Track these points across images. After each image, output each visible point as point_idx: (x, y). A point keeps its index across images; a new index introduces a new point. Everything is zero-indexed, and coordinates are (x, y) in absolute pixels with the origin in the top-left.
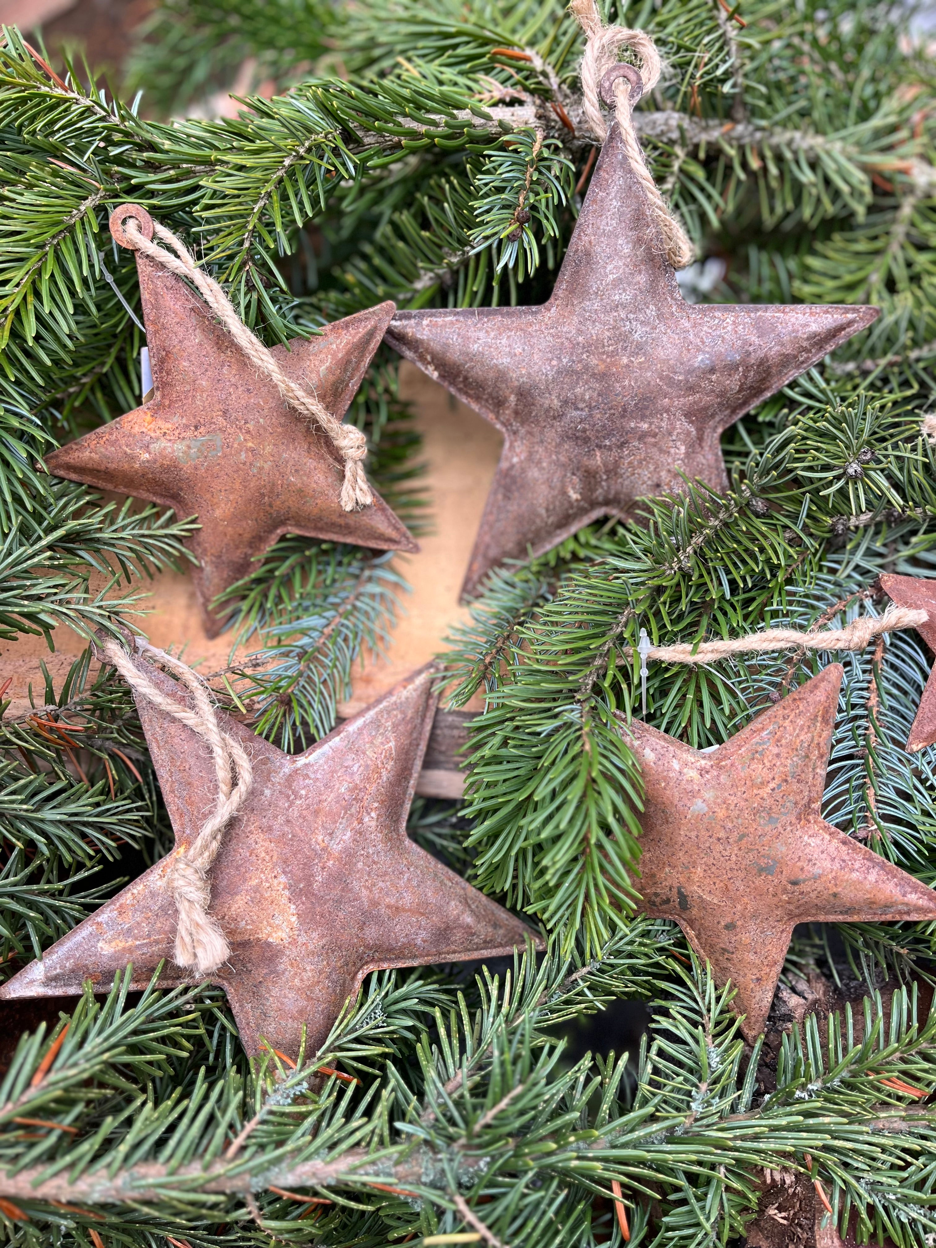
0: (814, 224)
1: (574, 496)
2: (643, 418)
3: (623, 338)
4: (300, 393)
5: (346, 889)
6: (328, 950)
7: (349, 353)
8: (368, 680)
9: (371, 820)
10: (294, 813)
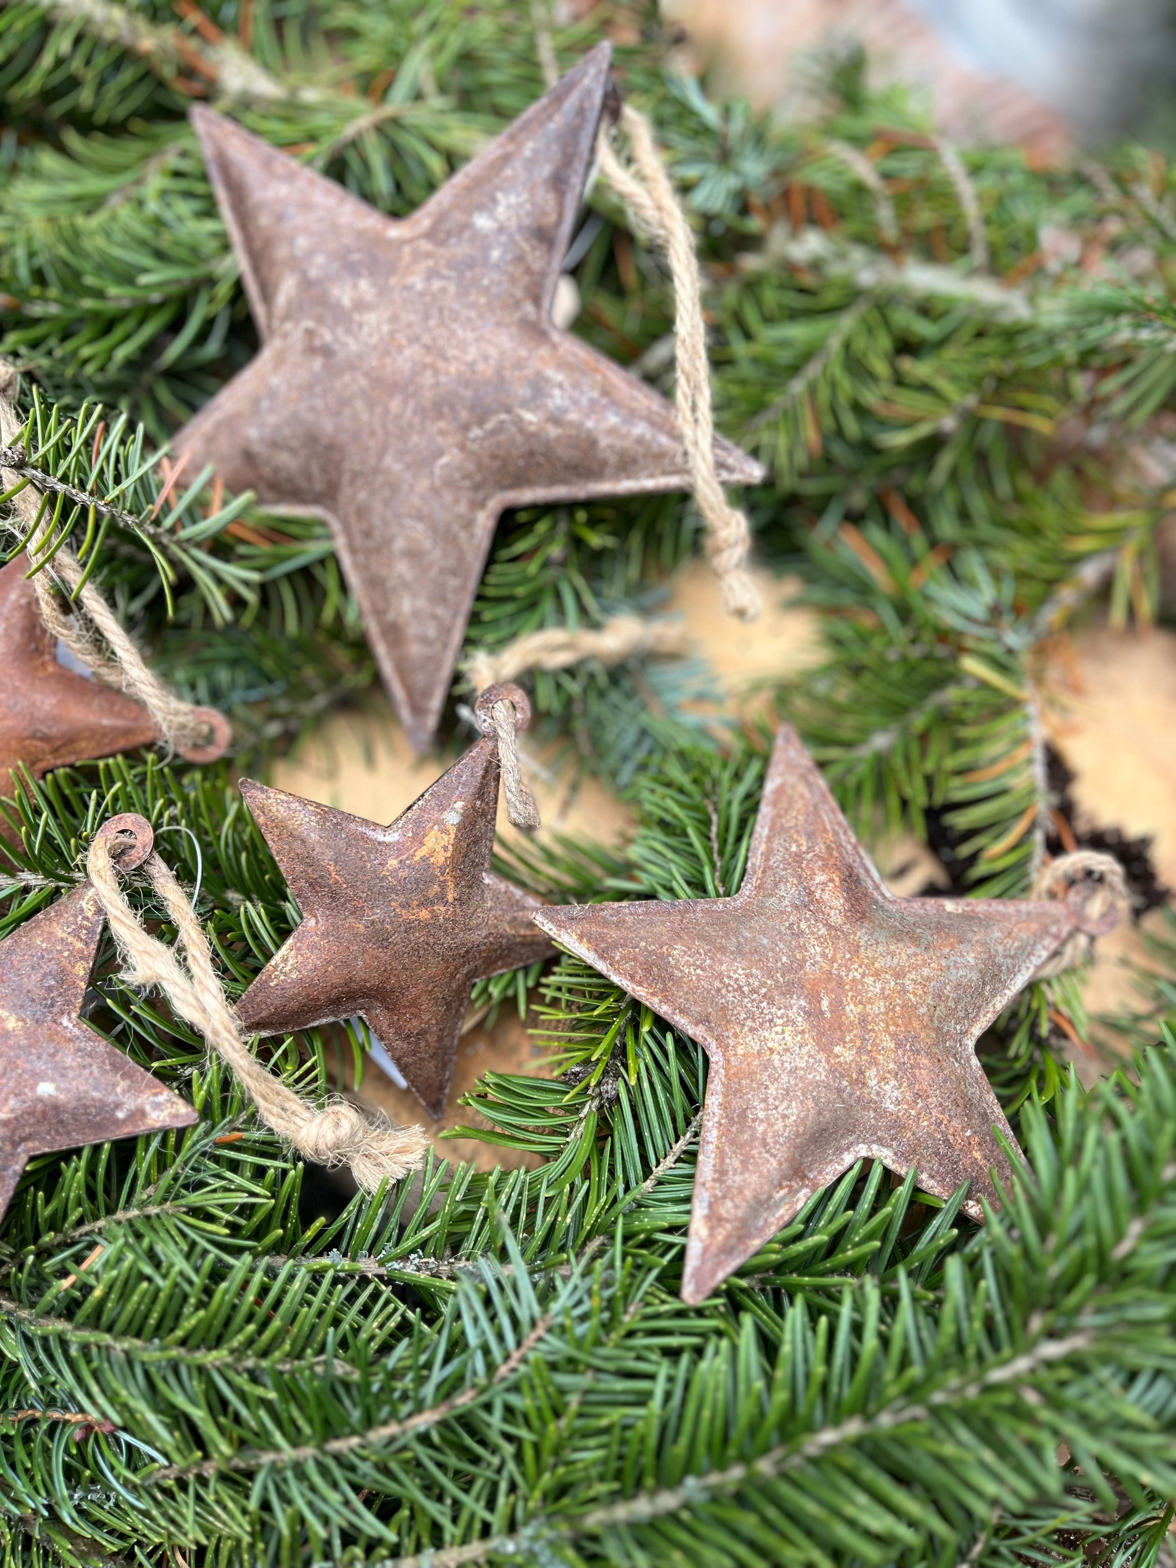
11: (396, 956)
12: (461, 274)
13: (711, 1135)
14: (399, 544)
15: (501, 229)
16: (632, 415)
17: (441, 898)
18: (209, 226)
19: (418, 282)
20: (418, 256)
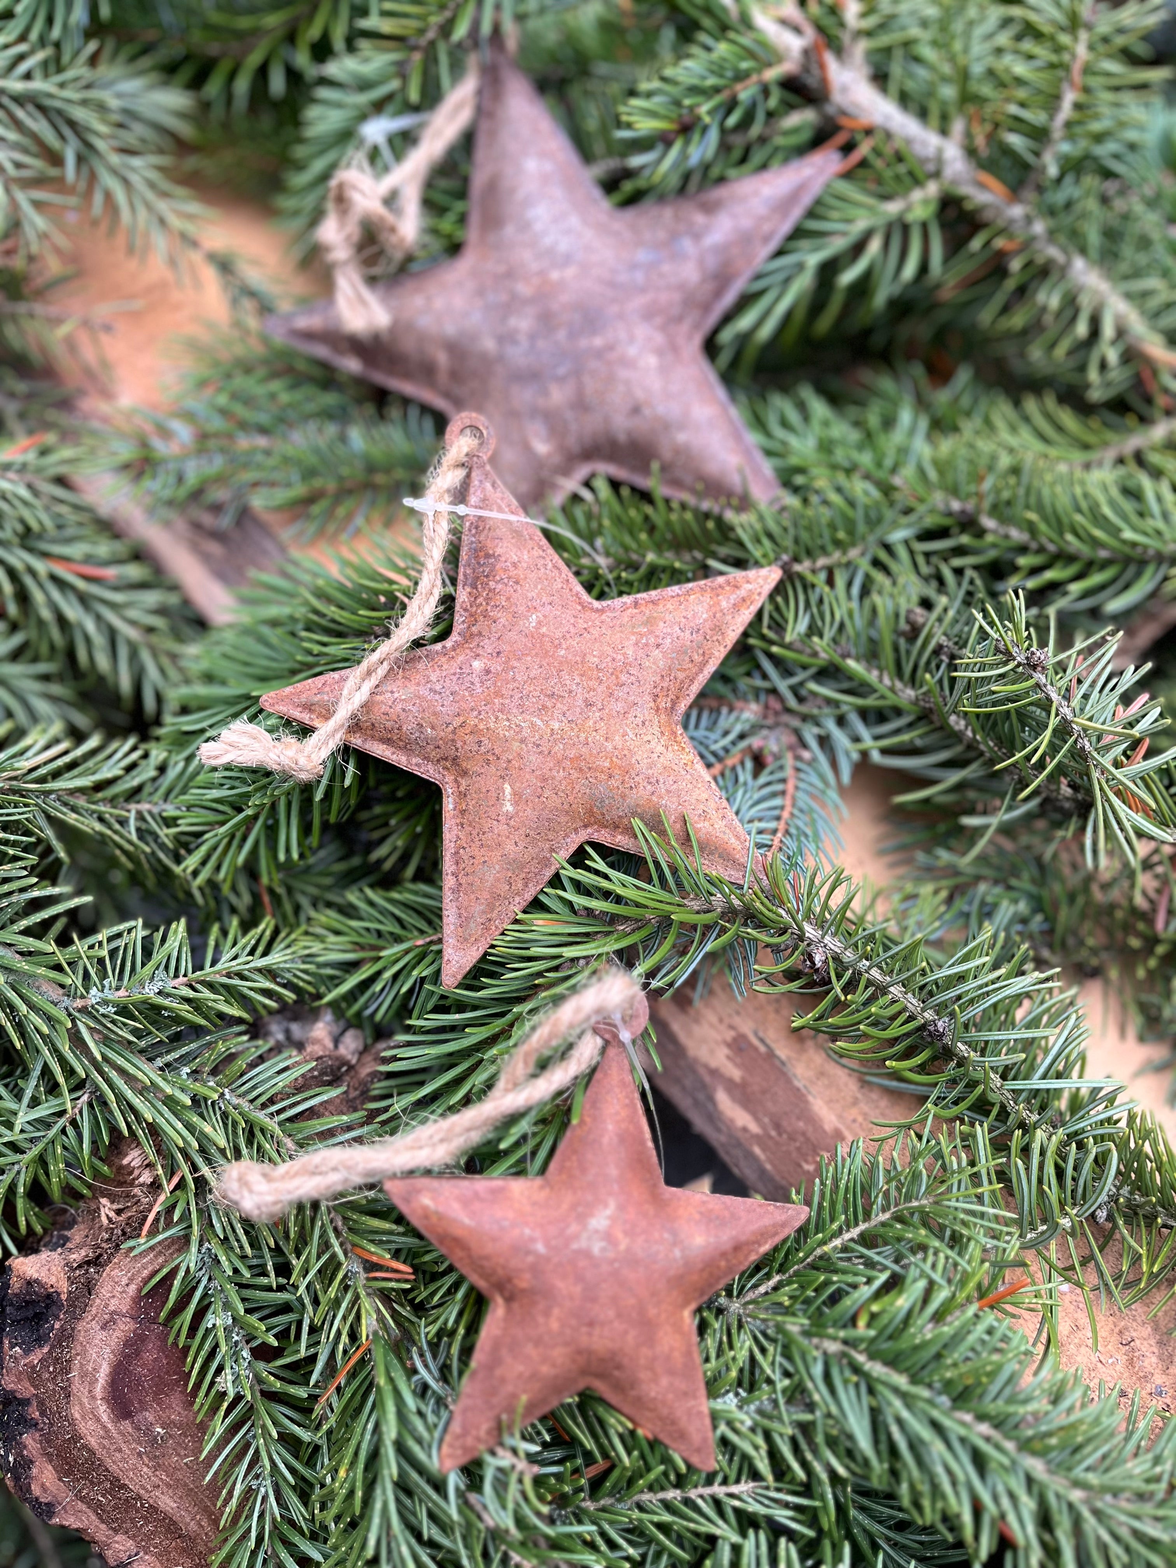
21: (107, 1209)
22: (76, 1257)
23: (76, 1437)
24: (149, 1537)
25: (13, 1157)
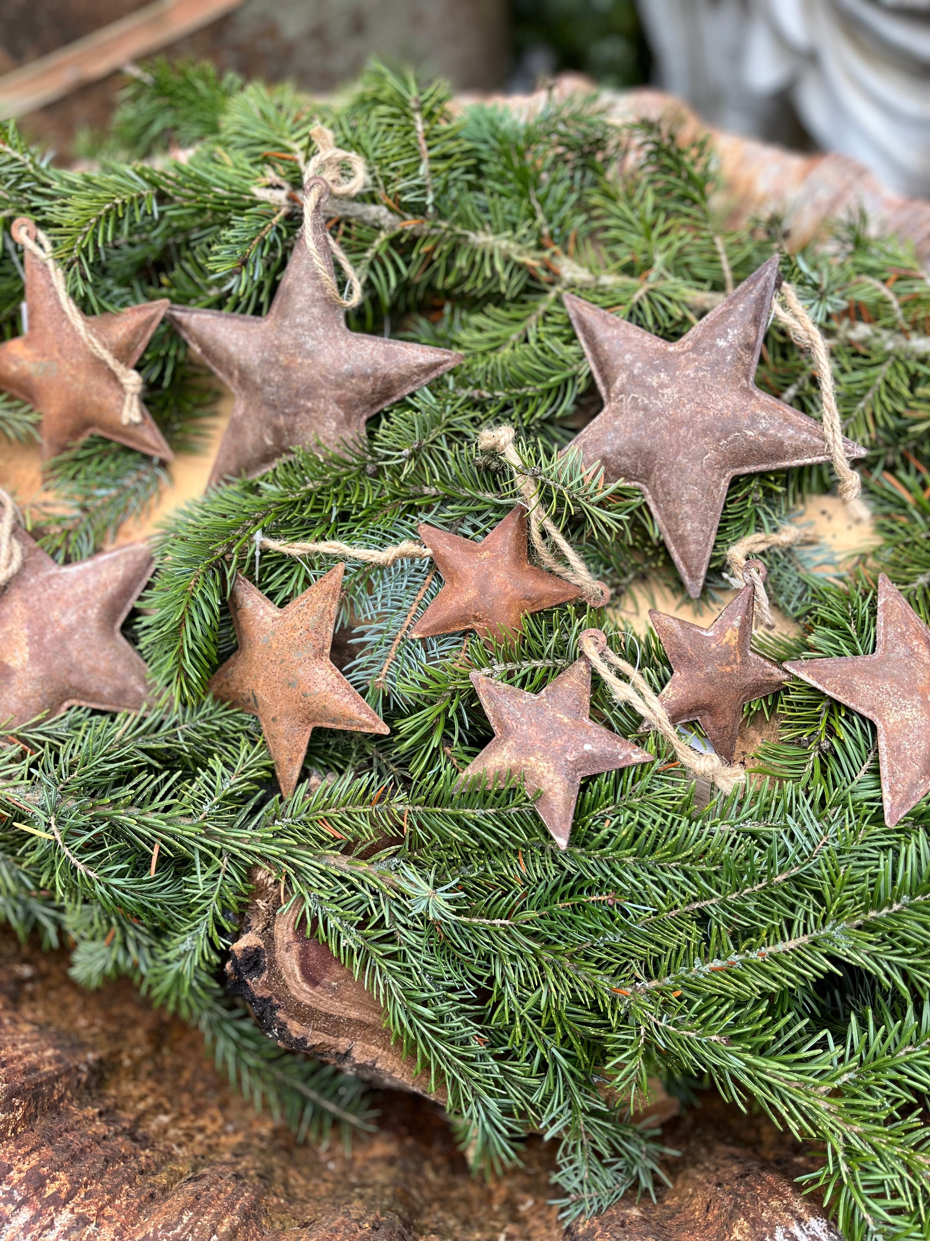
0: (480, 295)
1: (269, 442)
2: (309, 399)
3: (300, 346)
4: (98, 346)
5: (64, 647)
6: (43, 680)
7: (138, 327)
8: (127, 535)
9: (93, 613)
10: (45, 596)
11: (717, 689)
12: (713, 368)
13: (884, 757)
14: (686, 497)
15: (731, 346)
16: (800, 429)
17: (735, 661)
18: (572, 349)
19: (691, 373)
20: (689, 361)
21: (261, 903)
22: (260, 928)
23: (299, 1004)
24: (354, 1033)
25: (207, 902)
